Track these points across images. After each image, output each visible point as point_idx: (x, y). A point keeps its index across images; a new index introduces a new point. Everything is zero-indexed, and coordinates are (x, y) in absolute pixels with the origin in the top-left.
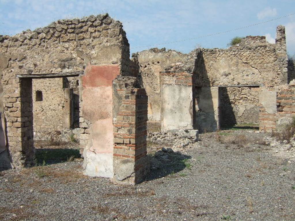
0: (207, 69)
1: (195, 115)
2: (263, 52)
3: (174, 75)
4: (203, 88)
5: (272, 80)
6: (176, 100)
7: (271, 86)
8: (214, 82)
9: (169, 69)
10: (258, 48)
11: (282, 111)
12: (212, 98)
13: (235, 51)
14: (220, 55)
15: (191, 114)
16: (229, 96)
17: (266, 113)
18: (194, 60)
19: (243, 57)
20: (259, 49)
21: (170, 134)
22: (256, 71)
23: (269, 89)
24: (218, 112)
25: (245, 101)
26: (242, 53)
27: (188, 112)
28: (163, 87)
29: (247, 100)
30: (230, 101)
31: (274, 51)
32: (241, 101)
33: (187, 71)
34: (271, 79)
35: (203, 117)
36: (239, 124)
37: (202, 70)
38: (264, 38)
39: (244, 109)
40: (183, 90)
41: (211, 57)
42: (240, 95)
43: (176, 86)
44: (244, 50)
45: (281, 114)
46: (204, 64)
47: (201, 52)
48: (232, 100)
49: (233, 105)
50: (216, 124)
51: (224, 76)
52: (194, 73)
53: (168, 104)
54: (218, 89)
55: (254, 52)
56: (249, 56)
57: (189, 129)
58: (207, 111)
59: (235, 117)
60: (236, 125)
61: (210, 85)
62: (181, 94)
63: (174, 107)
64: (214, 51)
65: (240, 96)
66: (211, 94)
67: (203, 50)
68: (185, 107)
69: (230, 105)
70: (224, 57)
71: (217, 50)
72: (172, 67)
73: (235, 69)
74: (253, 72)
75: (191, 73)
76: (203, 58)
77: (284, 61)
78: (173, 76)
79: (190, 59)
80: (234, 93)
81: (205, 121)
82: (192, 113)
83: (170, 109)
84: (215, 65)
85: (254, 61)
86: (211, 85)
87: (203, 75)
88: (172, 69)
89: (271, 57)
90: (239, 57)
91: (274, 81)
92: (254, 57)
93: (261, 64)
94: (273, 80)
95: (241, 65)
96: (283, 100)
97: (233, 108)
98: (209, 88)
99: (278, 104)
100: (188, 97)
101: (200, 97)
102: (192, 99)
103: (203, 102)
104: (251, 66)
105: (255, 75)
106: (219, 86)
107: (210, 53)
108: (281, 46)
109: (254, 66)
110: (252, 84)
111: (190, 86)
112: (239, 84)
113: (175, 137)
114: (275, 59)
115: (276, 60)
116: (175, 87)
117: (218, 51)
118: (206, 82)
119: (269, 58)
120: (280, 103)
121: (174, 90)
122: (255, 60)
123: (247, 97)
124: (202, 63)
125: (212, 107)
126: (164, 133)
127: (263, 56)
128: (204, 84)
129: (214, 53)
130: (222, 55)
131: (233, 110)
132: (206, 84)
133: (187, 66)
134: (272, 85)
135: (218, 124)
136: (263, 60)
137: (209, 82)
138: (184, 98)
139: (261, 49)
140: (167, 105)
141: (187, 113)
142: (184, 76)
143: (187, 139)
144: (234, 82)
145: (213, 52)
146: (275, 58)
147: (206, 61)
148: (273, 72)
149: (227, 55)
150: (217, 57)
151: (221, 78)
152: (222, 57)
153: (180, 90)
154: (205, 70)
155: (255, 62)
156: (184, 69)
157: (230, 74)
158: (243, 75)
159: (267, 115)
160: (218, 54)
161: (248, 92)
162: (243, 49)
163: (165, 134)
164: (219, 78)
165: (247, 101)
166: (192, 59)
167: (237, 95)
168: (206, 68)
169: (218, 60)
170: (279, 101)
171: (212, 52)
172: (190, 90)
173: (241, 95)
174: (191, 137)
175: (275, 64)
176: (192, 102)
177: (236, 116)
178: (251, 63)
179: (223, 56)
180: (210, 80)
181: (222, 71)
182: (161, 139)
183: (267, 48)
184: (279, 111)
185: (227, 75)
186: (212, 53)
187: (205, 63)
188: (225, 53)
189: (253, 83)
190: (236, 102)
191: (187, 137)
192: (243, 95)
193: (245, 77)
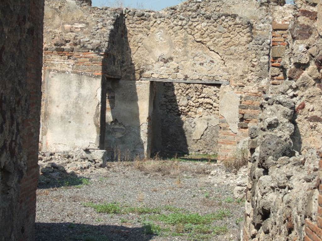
0: (131, 47)
1: (104, 130)
2: (230, 26)
3: (71, 56)
4: (121, 82)
5: (243, 75)
6: (72, 100)
7: (240, 86)
8: (142, 72)
9: (62, 45)
10: (222, 18)
11: (246, 128)
12: (136, 100)
13: (184, 19)
14: (156, 23)
15: (97, 126)
16: (178, 98)
17: (230, 131)
18: (109, 32)
19: (196, 31)
20: (223, 20)
21: (59, 155)
22: (216, 58)
23: (236, 90)
24: (147, 127)
25: (208, 110)
26: (195, 24)
27: (92, 122)
28: (50, 76)
29: (211, 108)
30: (178, 109)
31: (247, 26)
32: (200, 110)
33: (94, 51)
34: (240, 72)
35: (119, 135)
36: (192, 154)
37: (123, 47)
39: (206, 126)
40: (85, 83)
41: (141, 26)
42: (199, 98)
43: (72, 74)
44: (198, 18)
45: (244, 132)
46: (127, 38)
47: (122, 15)
48: (183, 108)
49: (183, 118)
50: (143, 148)
51: (162, 63)
52: (107, 54)
53: (58, 106)
54: (149, 84)
55: (215, 24)
56: (207, 30)
57: (92, 149)
58: (127, 125)
59: (186, 141)
60: (186, 155)
61: (135, 76)
62: (81, 90)
63: (67, 112)
64: (146, 16)
65: (199, 100)
66: (136, 94)
67: (125, 12)
68: (88, 113)
69: (178, 117)
70: (162, 28)
71: (152, 14)
72: (67, 41)
73: (180, 50)
74: (212, 59)
75: (102, 55)
76: (125, 27)
77: (263, 44)
78: (69, 58)
79: (101, 28)
80: (187, 94)
81: (123, 142)
82: (99, 124)
83: (60, 116)
84: (146, 40)
85: (213, 40)
86: (137, 76)
87: (123, 58)
88: (68, 44)
89: (242, 35)
90: (188, 30)
91: (246, 77)
92: (215, 33)
93: (225, 47)
94: (245, 75)
95: (191, 45)
96: (249, 110)
97: (183, 123)
98: (133, 81)
99: (241, 116)
100: (94, 96)
101: (115, 98)
102: (100, 100)
103: (121, 106)
104: (209, 48)
105: (215, 64)
106: (151, 79)
107: (139, 18)
108: (266, 15)
109: (213, 49)
110: (209, 80)
111: (98, 77)
112: (186, 77)
113: (67, 160)
114: (250, 39)
115: (251, 41)
116: (70, 76)
117: (153, 16)
118: (128, 70)
119: (240, 37)
120: (243, 114)
121: (70, 82)
122: (215, 38)
123: (212, 102)
124: (122, 36)
125: (136, 116)
126: (49, 154)
127: (230, 33)
128: (124, 74)
129: (145, 20)
130: (159, 24)
131: (184, 127)
132: (128, 74)
133: (94, 41)
134: (241, 84)
135: (146, 148)
136: (229, 39)
137: (133, 72)
138: (86, 98)
139: (226, 20)
140: (55, 107)
141: (89, 124)
142: (88, 59)
143: (86, 161)
144: (178, 74)
145: (144, 17)
146: (249, 37)
147: (130, 32)
148: (245, 61)
149: (168, 24)
150: (150, 26)
151: (156, 66)
152: (160, 28)
153: (80, 83)
154: (128, 49)
155: (216, 42)
156: (90, 46)
157: (171, 59)
158: (194, 62)
159: (232, 135)
160: (152, 22)
161: (215, 93)
162: (196, 17)
163: (51, 155)
164: (153, 66)
165: (211, 110)
166: (104, 29)
167: (192, 97)
168: (130, 45)
169: (153, 32)
170: (243, 111)
171: (142, 17)
172: (98, 83)
173: (201, 98)
174: (94, 160)
175: (248, 48)
176: (100, 105)
177: (188, 138)
178: (208, 44)
179: (160, 26)
180: (136, 68)
181: (158, 53)
182: (44, 162)
183: (237, 19)
184: (242, 128)
185: (166, 62)
186: (142, 19)
187: (128, 35)
188: (165, 22)
189: (210, 78)
190: (189, 111)
191: (87, 158)
192: (204, 97)
193: (198, 66)
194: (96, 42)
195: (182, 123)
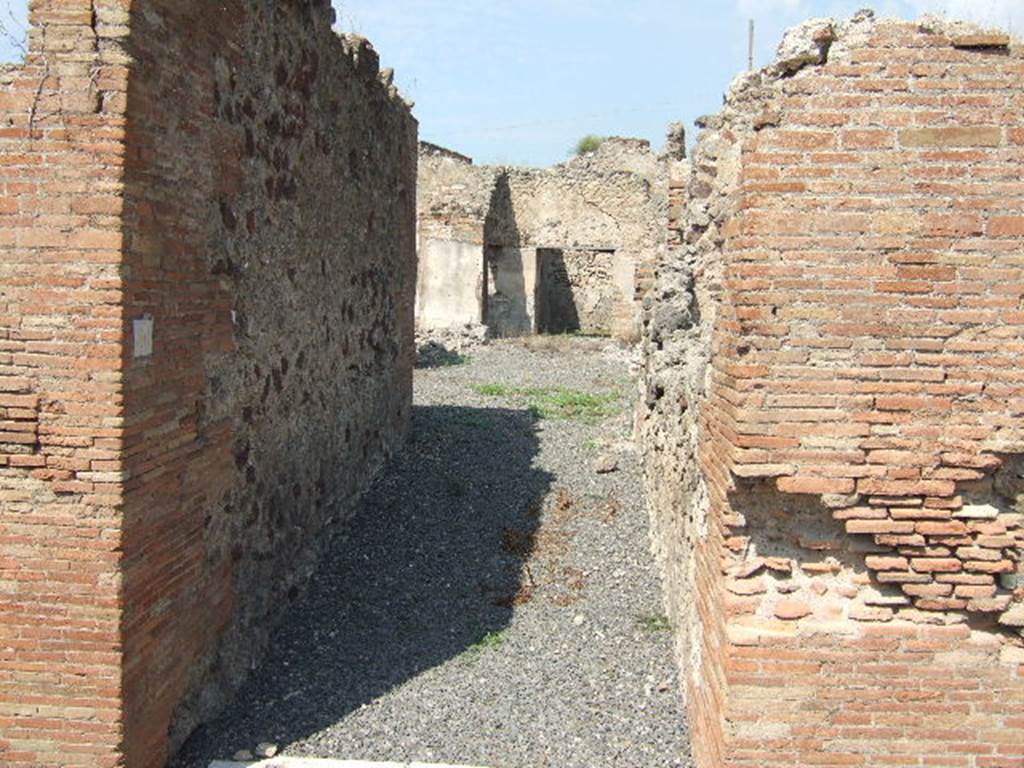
0: (515, 211)
1: (487, 303)
2: (624, 184)
3: (449, 222)
4: (505, 250)
5: (639, 240)
6: (452, 271)
7: (635, 252)
8: (528, 238)
9: (439, 210)
10: (615, 176)
11: (641, 299)
12: (522, 269)
13: (573, 177)
14: (542, 183)
15: (479, 299)
17: (626, 303)
18: (490, 193)
19: (587, 190)
20: (617, 178)
21: (438, 332)
22: (610, 221)
23: (631, 257)
24: (534, 300)
25: (600, 279)
26: (585, 183)
27: (473, 294)
28: (427, 245)
29: (604, 278)
30: (567, 279)
31: (643, 184)
32: (592, 280)
33: (475, 215)
34: (635, 237)
35: (503, 308)
36: (584, 329)
38: (648, 144)
39: (598, 298)
40: (466, 251)
41: (525, 186)
42: (591, 266)
43: (451, 242)
44: (589, 176)
45: (639, 304)
46: (510, 200)
47: (504, 174)
48: (574, 278)
49: (574, 289)
50: (530, 323)
51: (550, 227)
52: (488, 219)
53: (435, 278)
54: (536, 251)
55: (608, 182)
56: (599, 189)
57: (474, 324)
58: (511, 297)
59: (576, 314)
60: (577, 330)
61: (520, 243)
62: (461, 259)
63: (446, 284)
64: (531, 175)
66: (522, 263)
67: (508, 171)
68: (468, 285)
69: (568, 288)
70: (549, 188)
71: (537, 172)
72: (444, 205)
73: (569, 213)
74: (604, 223)
75: (483, 220)
76: (508, 188)
77: (661, 204)
78: (446, 223)
79: (482, 190)
80: (577, 263)
81: (508, 317)
82: (481, 297)
83: (438, 289)
84: (532, 202)
85: (605, 200)
86: (522, 243)
87: (507, 222)
88: (445, 208)
89: (638, 194)
90: (578, 189)
91: (643, 242)
92: (608, 192)
93: (619, 208)
94: (641, 240)
95: (581, 207)
96: (644, 279)
97: (574, 294)
98: (518, 249)
99: (637, 286)
100: (475, 266)
101: (498, 267)
102: (482, 270)
103: (505, 276)
104: (601, 210)
105: (608, 228)
106: (538, 246)
107: (523, 177)
109: (605, 211)
111: (479, 244)
112: (576, 244)
113: (447, 337)
114: (646, 198)
115: (648, 201)
116: (449, 245)
117: (539, 175)
118: (512, 236)
119: (635, 197)
120: (639, 284)
121: (448, 252)
122: (607, 199)
124: (505, 198)
125: (521, 287)
126: (427, 331)
127: (624, 192)
128: (508, 240)
129: (530, 179)
130: (546, 184)
131: (574, 299)
132: (512, 241)
133: (474, 204)
134: (637, 250)
135: (533, 323)
136: (623, 199)
137: (518, 238)
138: (466, 267)
139: (620, 178)
140: (433, 279)
141: (470, 298)
142: (468, 225)
143: (468, 338)
144: (567, 239)
145: (528, 176)
146: (645, 196)
147: (513, 194)
148: (641, 224)
149: (556, 184)
150: (535, 186)
151: (543, 230)
153: (459, 252)
154: (512, 212)
155: (609, 203)
156: (469, 210)
157: (560, 222)
158: (584, 226)
159: (627, 307)
160: (538, 181)
161: (609, 260)
162: (586, 175)
163: (430, 331)
164: (539, 231)
165: (604, 280)
166: (485, 191)
167: (583, 266)
168: (514, 208)
169: (539, 193)
170: (639, 280)
171: (526, 176)
172: (478, 253)
173: (593, 266)
174: (476, 337)
175: (645, 209)
176: (482, 276)
177: (579, 312)
178: (600, 205)
180: (521, 234)
181: (544, 216)
182: (421, 340)
183: (632, 177)
184: (637, 299)
185: (554, 226)
186: (527, 178)
187: (512, 197)
188: (552, 181)
189: (603, 244)
190: (580, 281)
191: (469, 335)
192: (597, 266)
193: (589, 231)
194: (476, 205)
195: (572, 295)
